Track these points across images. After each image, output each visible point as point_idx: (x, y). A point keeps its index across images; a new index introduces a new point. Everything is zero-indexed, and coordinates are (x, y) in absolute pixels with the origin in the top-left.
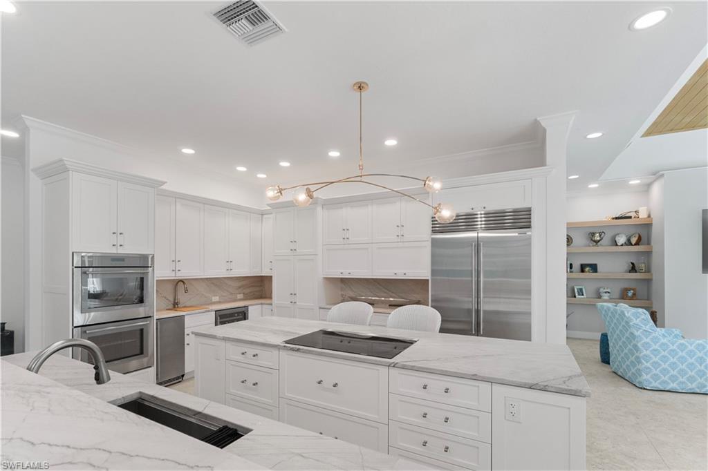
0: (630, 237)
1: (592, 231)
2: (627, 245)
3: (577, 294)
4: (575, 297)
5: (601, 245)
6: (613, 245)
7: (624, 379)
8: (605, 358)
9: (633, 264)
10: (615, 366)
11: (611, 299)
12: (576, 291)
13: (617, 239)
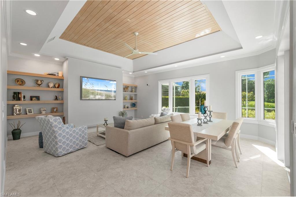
0: (55, 84)
1: (37, 79)
2: (54, 88)
3: (28, 113)
4: (27, 114)
5: (41, 87)
6: (47, 87)
7: (50, 154)
8: (41, 146)
9: (56, 96)
10: (46, 149)
11: (46, 113)
12: (27, 110)
13: (49, 84)
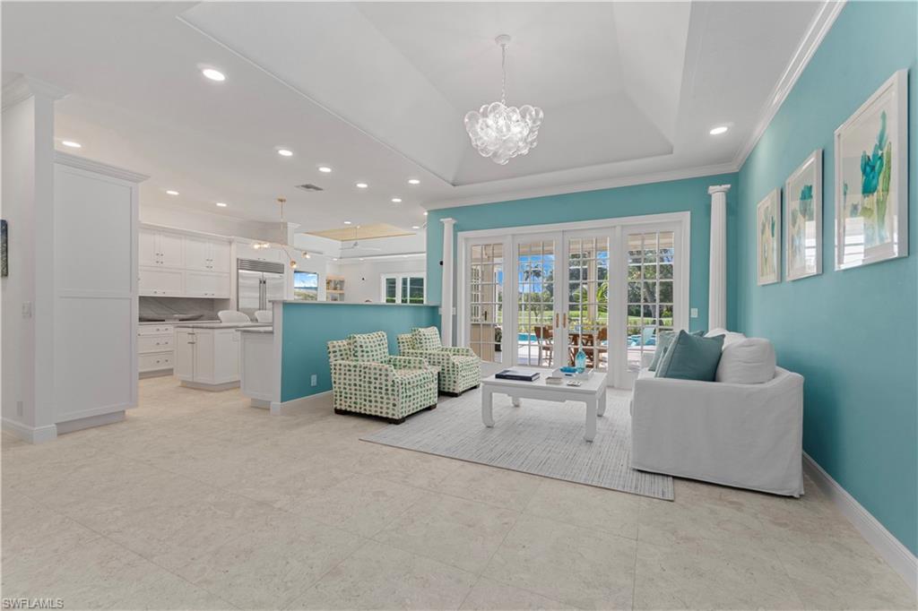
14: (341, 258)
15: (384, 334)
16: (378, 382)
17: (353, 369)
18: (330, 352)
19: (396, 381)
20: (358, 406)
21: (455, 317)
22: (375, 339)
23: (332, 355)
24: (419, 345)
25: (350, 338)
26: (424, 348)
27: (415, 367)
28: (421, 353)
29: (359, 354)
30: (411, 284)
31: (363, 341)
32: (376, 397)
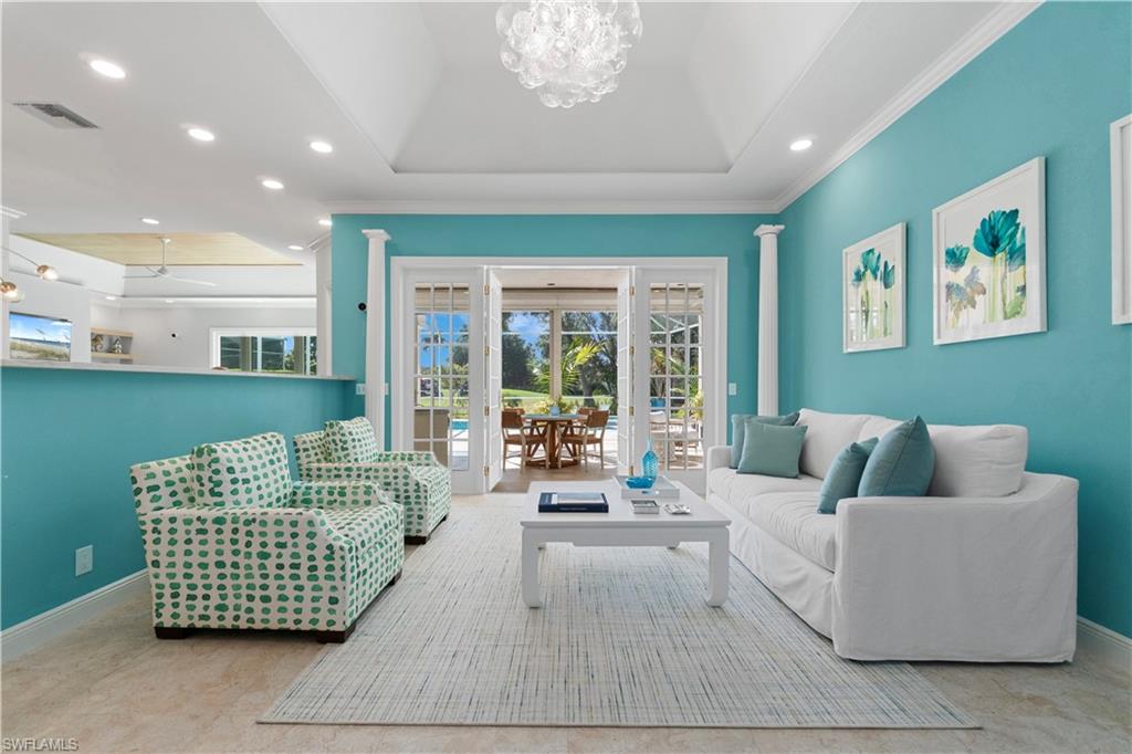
14: (124, 296)
15: (281, 437)
16: (286, 553)
17: (212, 528)
18: (138, 491)
19: (337, 544)
20: (230, 614)
21: (388, 399)
22: (261, 451)
23: (145, 497)
24: (341, 454)
25: (200, 453)
26: (352, 458)
27: (355, 502)
28: (348, 469)
29: (226, 488)
30: (264, 348)
31: (234, 457)
32: (281, 587)
